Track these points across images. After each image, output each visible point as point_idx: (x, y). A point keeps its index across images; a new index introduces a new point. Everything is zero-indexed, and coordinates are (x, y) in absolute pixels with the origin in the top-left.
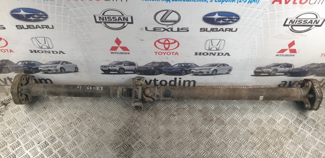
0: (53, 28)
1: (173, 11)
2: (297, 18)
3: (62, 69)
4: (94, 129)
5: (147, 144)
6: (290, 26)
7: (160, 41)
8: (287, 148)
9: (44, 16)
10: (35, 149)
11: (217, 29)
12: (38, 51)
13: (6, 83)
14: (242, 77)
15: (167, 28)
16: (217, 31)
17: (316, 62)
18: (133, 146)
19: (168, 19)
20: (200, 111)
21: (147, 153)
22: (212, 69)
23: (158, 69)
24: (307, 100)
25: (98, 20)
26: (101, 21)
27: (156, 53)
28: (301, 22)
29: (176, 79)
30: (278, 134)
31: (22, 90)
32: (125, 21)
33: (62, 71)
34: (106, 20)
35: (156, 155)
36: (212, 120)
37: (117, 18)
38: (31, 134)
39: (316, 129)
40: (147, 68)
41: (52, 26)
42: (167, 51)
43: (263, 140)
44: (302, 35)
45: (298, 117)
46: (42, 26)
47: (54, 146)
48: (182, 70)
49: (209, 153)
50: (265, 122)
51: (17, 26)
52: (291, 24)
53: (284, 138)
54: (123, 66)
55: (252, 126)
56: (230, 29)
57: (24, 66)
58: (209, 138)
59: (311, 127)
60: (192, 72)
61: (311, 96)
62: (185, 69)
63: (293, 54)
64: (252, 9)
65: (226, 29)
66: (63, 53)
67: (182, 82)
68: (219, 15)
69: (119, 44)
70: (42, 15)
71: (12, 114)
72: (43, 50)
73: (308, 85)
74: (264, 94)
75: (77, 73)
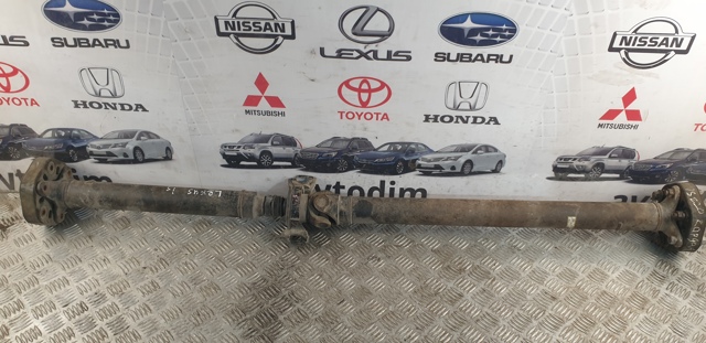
0: (128, 47)
1: (378, 10)
2: (635, 31)
3: (138, 153)
4: (195, 280)
5: (314, 313)
6: (623, 52)
7: (351, 83)
8: (636, 329)
9: (111, 18)
10: (56, 316)
11: (471, 55)
12: (91, 104)
13: (11, 186)
14: (528, 182)
15: (365, 51)
16: (470, 61)
17: (686, 147)
18: (281, 318)
19: (370, 27)
20: (436, 252)
21: (313, 332)
22: (462, 160)
23: (346, 158)
24: (673, 227)
25: (223, 29)
26: (229, 31)
27: (342, 113)
28: (646, 43)
29: (383, 183)
30: (614, 300)
31: (45, 188)
32: (279, 32)
33: (138, 157)
34: (239, 29)
35: (334, 337)
36: (461, 270)
37: (262, 25)
38: (52, 287)
39: (699, 293)
40: (321, 153)
41: (127, 41)
42: (365, 110)
43: (580, 311)
44: (649, 75)
45: (657, 269)
46: (106, 40)
47: (101, 312)
48: (398, 160)
49: (456, 335)
50: (582, 276)
51: (53, 39)
52: (623, 46)
53: (628, 309)
54: (268, 146)
55: (554, 284)
56: (497, 56)
57: (56, 143)
58: (457, 305)
59: (689, 290)
60: (419, 167)
61: (681, 214)
62: (402, 159)
63: (634, 123)
64: (541, 7)
65: (489, 55)
66: (144, 110)
67: (397, 192)
68: (473, 21)
69: (263, 91)
70: (109, 15)
71: (14, 246)
72: (101, 100)
73: (672, 193)
74: (577, 212)
75: (169, 162)
